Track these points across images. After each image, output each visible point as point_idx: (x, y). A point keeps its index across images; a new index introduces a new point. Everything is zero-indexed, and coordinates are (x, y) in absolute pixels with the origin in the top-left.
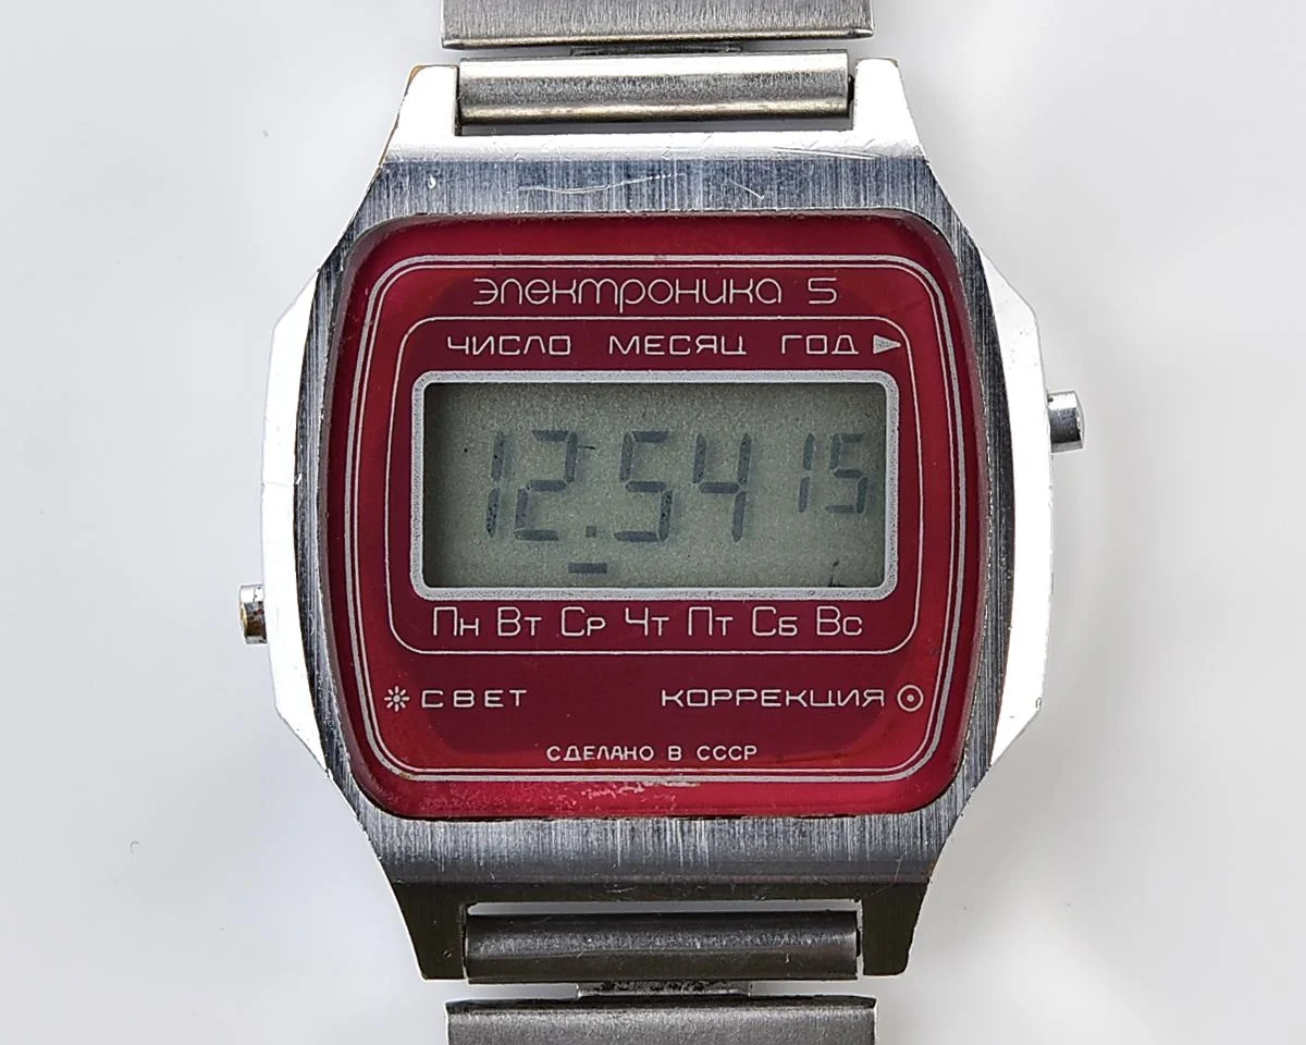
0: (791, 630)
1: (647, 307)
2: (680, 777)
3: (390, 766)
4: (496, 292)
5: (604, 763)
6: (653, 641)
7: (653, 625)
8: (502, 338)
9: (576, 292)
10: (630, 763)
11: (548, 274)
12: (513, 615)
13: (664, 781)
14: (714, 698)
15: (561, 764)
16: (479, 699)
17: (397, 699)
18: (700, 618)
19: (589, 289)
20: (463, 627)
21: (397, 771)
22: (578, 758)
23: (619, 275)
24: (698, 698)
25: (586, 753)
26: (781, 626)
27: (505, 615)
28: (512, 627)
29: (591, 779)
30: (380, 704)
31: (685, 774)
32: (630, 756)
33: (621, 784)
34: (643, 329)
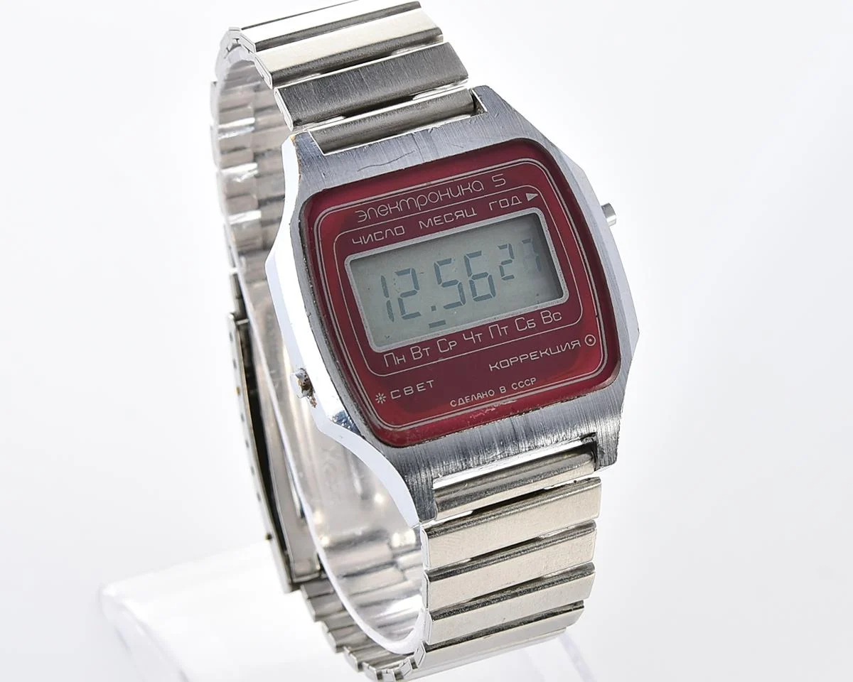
0: (533, 325)
1: (430, 206)
2: (508, 399)
3: (387, 428)
4: (366, 215)
5: (475, 402)
6: (479, 345)
7: (476, 338)
8: (375, 234)
9: (399, 206)
10: (486, 399)
11: (385, 202)
12: (417, 350)
13: (501, 403)
14: (511, 362)
15: (457, 407)
16: (415, 389)
17: (381, 398)
18: (494, 330)
19: (404, 204)
20: (398, 360)
21: (391, 429)
22: (464, 403)
23: (415, 195)
24: (505, 364)
25: (467, 400)
26: (528, 324)
27: (414, 350)
28: (419, 355)
29: (472, 410)
30: (374, 403)
31: (509, 397)
32: (485, 396)
33: (485, 409)
34: (432, 215)
